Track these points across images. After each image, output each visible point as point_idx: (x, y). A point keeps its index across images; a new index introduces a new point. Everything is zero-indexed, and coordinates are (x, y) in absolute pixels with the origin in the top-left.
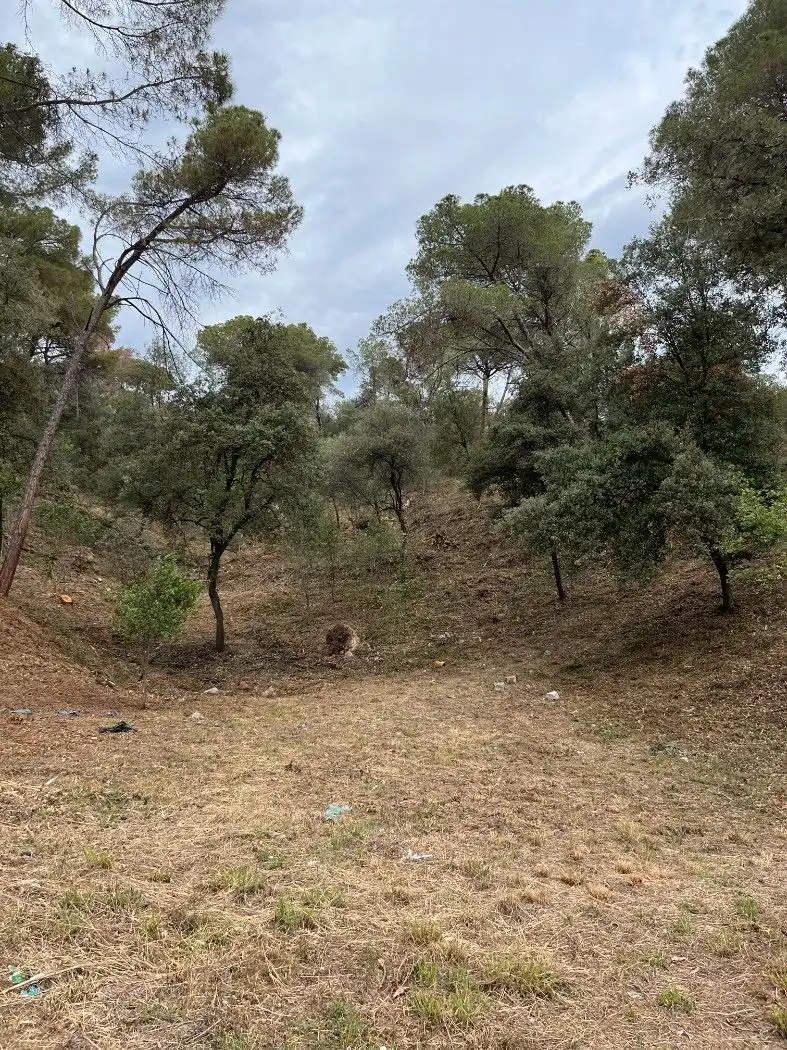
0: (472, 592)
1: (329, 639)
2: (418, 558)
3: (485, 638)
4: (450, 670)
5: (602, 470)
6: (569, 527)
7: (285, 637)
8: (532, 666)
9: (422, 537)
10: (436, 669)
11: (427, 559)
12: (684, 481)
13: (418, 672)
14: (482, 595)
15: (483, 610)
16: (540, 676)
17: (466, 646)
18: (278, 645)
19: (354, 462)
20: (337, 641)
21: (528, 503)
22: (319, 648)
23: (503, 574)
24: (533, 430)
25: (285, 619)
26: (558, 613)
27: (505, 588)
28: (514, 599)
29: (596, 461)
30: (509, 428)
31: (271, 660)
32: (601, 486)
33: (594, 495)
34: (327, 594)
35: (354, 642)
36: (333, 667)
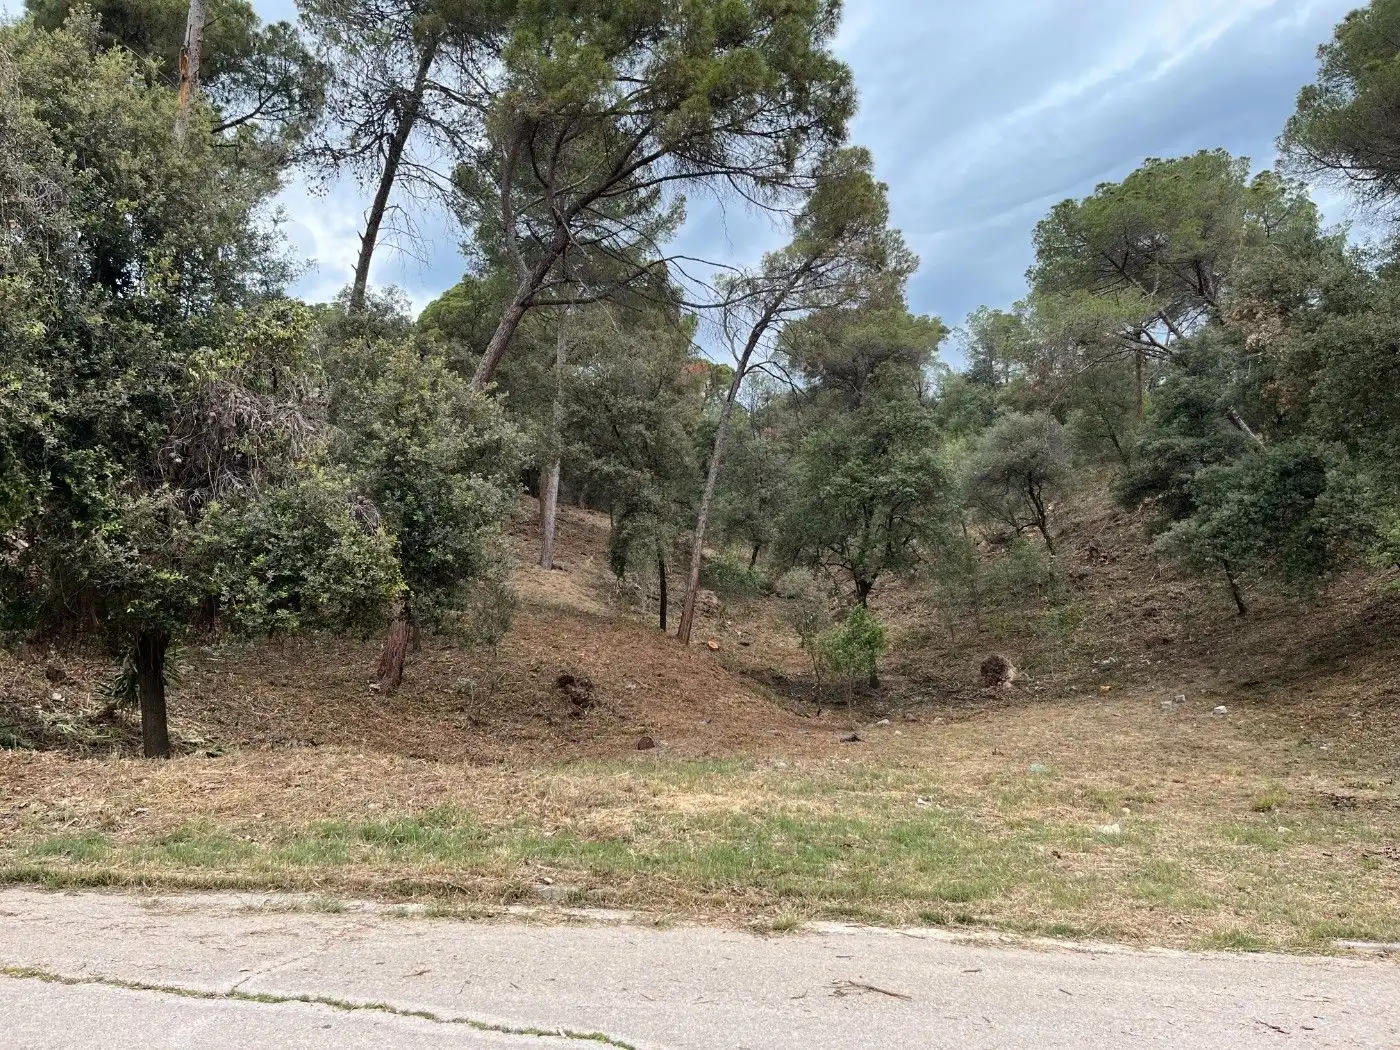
0: (1139, 612)
1: (984, 670)
2: (1071, 576)
3: (1153, 660)
4: (1118, 693)
5: (1254, 488)
6: (1224, 547)
7: (934, 672)
8: (1203, 686)
9: (1072, 550)
10: (1100, 694)
11: (1082, 577)
12: (1338, 496)
13: (1083, 698)
14: (1150, 615)
15: (1151, 630)
16: (1212, 694)
17: (1134, 670)
18: (928, 680)
19: (988, 479)
20: (993, 672)
21: (1181, 527)
22: (975, 681)
23: (1173, 588)
24: (1184, 443)
25: (929, 654)
26: (1237, 629)
27: (1177, 605)
28: (1188, 617)
29: (1247, 480)
30: (1157, 444)
31: (928, 694)
32: (1253, 504)
33: (1247, 514)
34: (970, 623)
35: (1012, 673)
36: (993, 697)
